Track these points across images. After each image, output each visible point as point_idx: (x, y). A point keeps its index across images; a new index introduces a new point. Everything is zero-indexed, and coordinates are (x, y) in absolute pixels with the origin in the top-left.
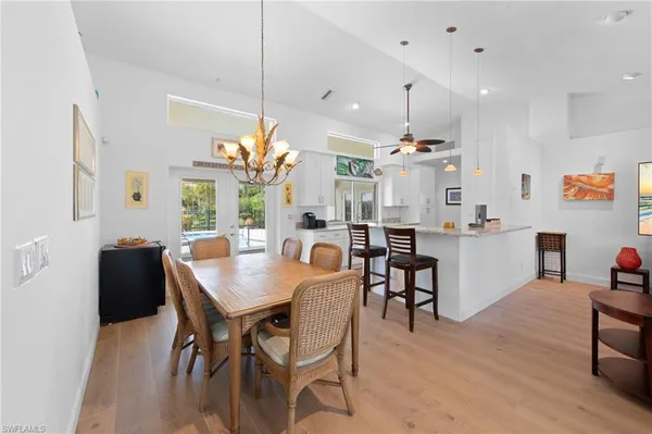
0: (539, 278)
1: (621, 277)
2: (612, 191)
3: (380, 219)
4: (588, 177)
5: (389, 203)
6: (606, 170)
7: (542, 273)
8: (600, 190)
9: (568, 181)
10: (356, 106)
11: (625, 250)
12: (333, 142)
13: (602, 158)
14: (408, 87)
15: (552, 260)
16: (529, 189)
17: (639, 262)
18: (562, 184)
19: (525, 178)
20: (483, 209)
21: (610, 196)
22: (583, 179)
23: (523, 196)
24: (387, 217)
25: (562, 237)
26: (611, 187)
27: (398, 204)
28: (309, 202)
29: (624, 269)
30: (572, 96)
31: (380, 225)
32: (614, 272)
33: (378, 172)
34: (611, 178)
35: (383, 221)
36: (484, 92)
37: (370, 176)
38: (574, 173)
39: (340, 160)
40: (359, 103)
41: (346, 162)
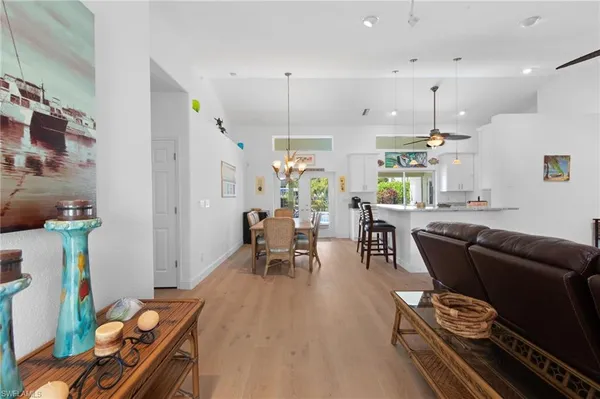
3: (436, 203)
5: (444, 189)
10: (394, 113)
12: (381, 142)
14: (435, 89)
23: (546, 178)
28: (356, 188)
33: (434, 161)
37: (423, 166)
39: (389, 156)
40: (396, 110)
41: (395, 157)
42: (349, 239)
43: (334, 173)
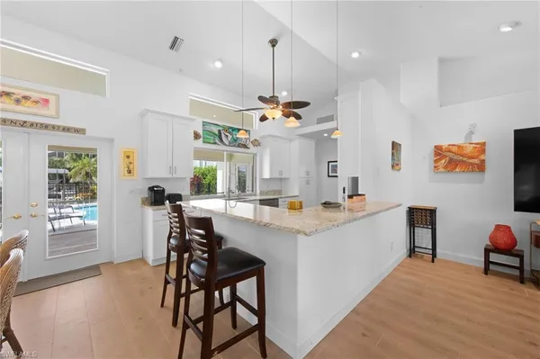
0: (410, 256)
1: (494, 257)
2: (483, 161)
3: (258, 192)
4: (459, 146)
5: (267, 175)
6: (476, 139)
7: (412, 251)
8: (471, 161)
9: (439, 152)
10: (218, 65)
11: (498, 227)
12: (196, 106)
13: (474, 126)
14: (274, 43)
15: (423, 236)
16: (399, 160)
17: (514, 242)
18: (433, 155)
19: (395, 146)
20: (355, 181)
21: (481, 167)
22: (454, 149)
23: (393, 166)
24: (265, 189)
25: (432, 212)
26: (482, 157)
27: (277, 176)
29: (497, 250)
30: (442, 61)
31: (258, 198)
32: (487, 251)
33: (256, 143)
34: (482, 148)
35: (261, 193)
36: (355, 55)
37: (245, 146)
38: (445, 143)
39: (207, 127)
40: (221, 60)
41: (215, 130)
42: (143, 260)
43: (111, 141)
